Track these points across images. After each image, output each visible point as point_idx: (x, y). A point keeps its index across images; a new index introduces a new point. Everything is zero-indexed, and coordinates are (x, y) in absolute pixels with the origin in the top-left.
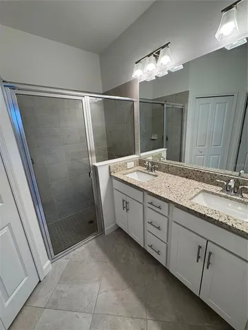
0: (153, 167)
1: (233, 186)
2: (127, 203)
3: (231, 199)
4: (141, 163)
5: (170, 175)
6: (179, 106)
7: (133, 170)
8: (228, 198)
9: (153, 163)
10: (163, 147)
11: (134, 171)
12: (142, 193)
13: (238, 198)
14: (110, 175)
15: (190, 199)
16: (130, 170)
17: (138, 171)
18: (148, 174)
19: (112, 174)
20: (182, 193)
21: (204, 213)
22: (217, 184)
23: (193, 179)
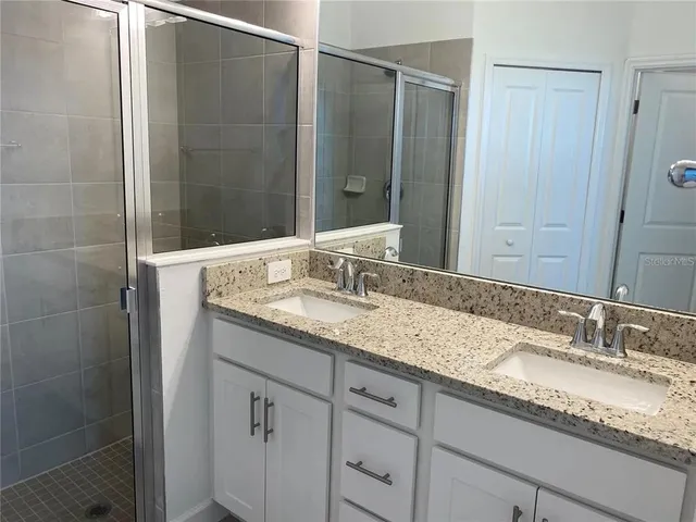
0: (363, 278)
1: (600, 325)
2: (268, 405)
3: (599, 366)
4: (318, 265)
5: (418, 304)
6: (442, 83)
7: (287, 289)
8: (589, 362)
9: (361, 266)
10: (388, 220)
11: (292, 295)
12: (328, 358)
13: (615, 361)
14: (204, 305)
15: (486, 368)
16: (280, 290)
17: (307, 292)
18: (345, 301)
19: (213, 300)
20: (461, 350)
21: (526, 398)
22: (560, 327)
23: (492, 315)
